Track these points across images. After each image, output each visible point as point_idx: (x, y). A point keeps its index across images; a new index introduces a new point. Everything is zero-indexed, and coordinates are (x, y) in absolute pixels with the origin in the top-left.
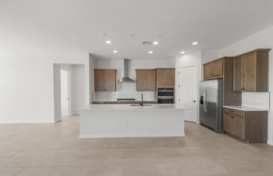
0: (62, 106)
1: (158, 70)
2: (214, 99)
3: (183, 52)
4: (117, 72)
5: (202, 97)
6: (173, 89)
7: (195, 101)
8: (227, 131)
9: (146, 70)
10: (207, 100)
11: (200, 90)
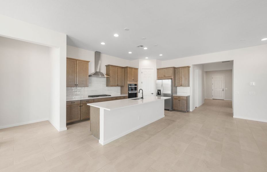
3: (147, 58)
5: (159, 90)
6: (136, 85)
7: (152, 94)
8: (176, 108)
9: (117, 66)
10: (163, 93)
11: (156, 84)
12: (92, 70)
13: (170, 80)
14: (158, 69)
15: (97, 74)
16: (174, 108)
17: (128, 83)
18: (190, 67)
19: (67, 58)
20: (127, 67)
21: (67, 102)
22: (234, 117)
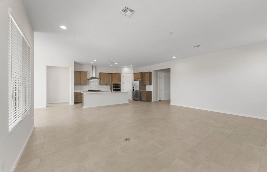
2: (137, 88)
3: (125, 67)
4: (88, 73)
5: (133, 88)
6: (120, 84)
7: (130, 90)
9: (106, 73)
11: (133, 84)
12: (90, 76)
13: (138, 81)
14: (134, 74)
15: (92, 78)
16: (141, 99)
17: (113, 83)
18: (152, 72)
19: (74, 71)
20: (112, 73)
21: (74, 92)
22: (171, 104)
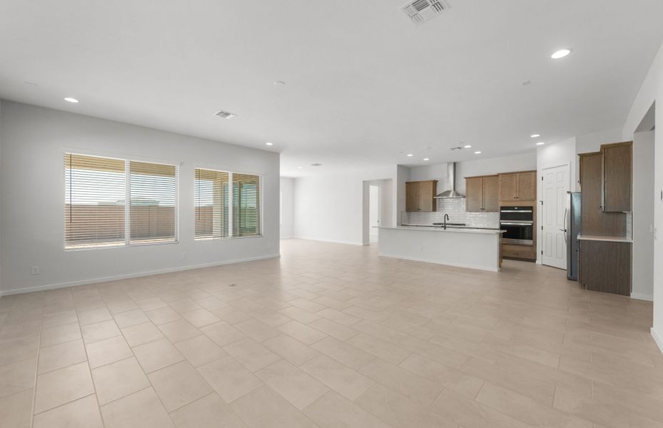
0: (370, 233)
1: (500, 176)
3: (540, 144)
4: (438, 184)
6: (532, 208)
9: (482, 177)
17: (501, 204)
